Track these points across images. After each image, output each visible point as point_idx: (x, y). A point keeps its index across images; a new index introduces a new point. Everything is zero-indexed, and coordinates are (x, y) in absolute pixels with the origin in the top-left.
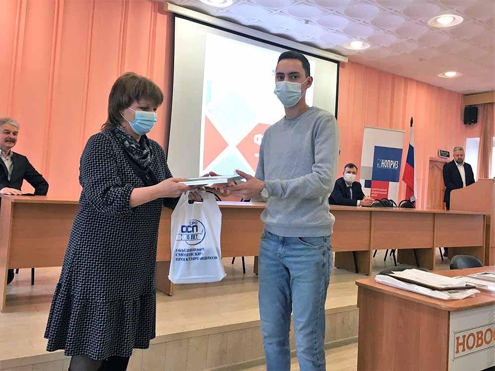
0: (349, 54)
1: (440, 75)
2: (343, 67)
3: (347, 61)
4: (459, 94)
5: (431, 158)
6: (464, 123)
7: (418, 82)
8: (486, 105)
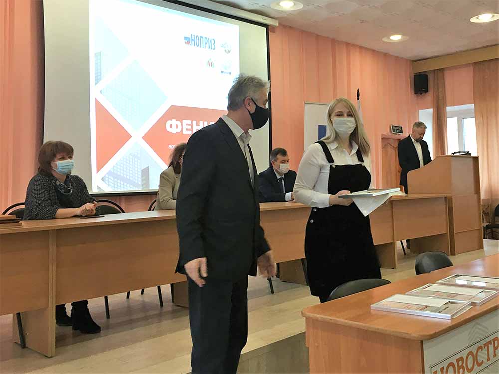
0: (280, 16)
1: (385, 40)
2: (274, 32)
3: (278, 25)
4: (407, 60)
5: (382, 135)
6: (415, 94)
7: (361, 48)
8: (436, 71)
